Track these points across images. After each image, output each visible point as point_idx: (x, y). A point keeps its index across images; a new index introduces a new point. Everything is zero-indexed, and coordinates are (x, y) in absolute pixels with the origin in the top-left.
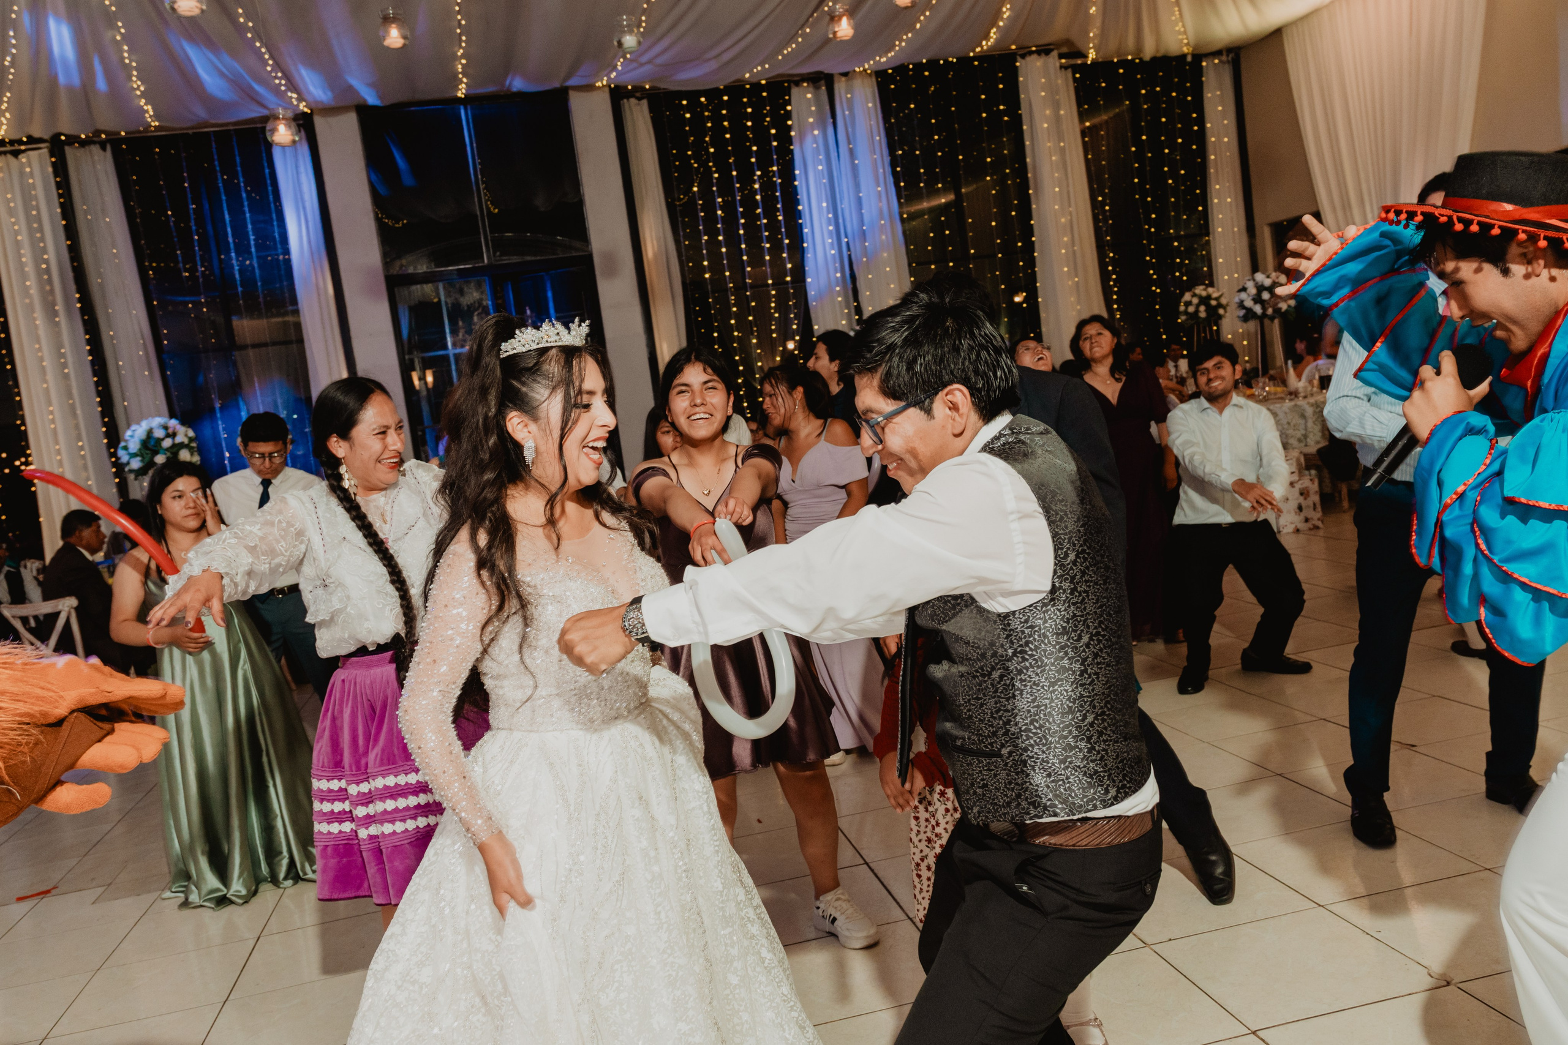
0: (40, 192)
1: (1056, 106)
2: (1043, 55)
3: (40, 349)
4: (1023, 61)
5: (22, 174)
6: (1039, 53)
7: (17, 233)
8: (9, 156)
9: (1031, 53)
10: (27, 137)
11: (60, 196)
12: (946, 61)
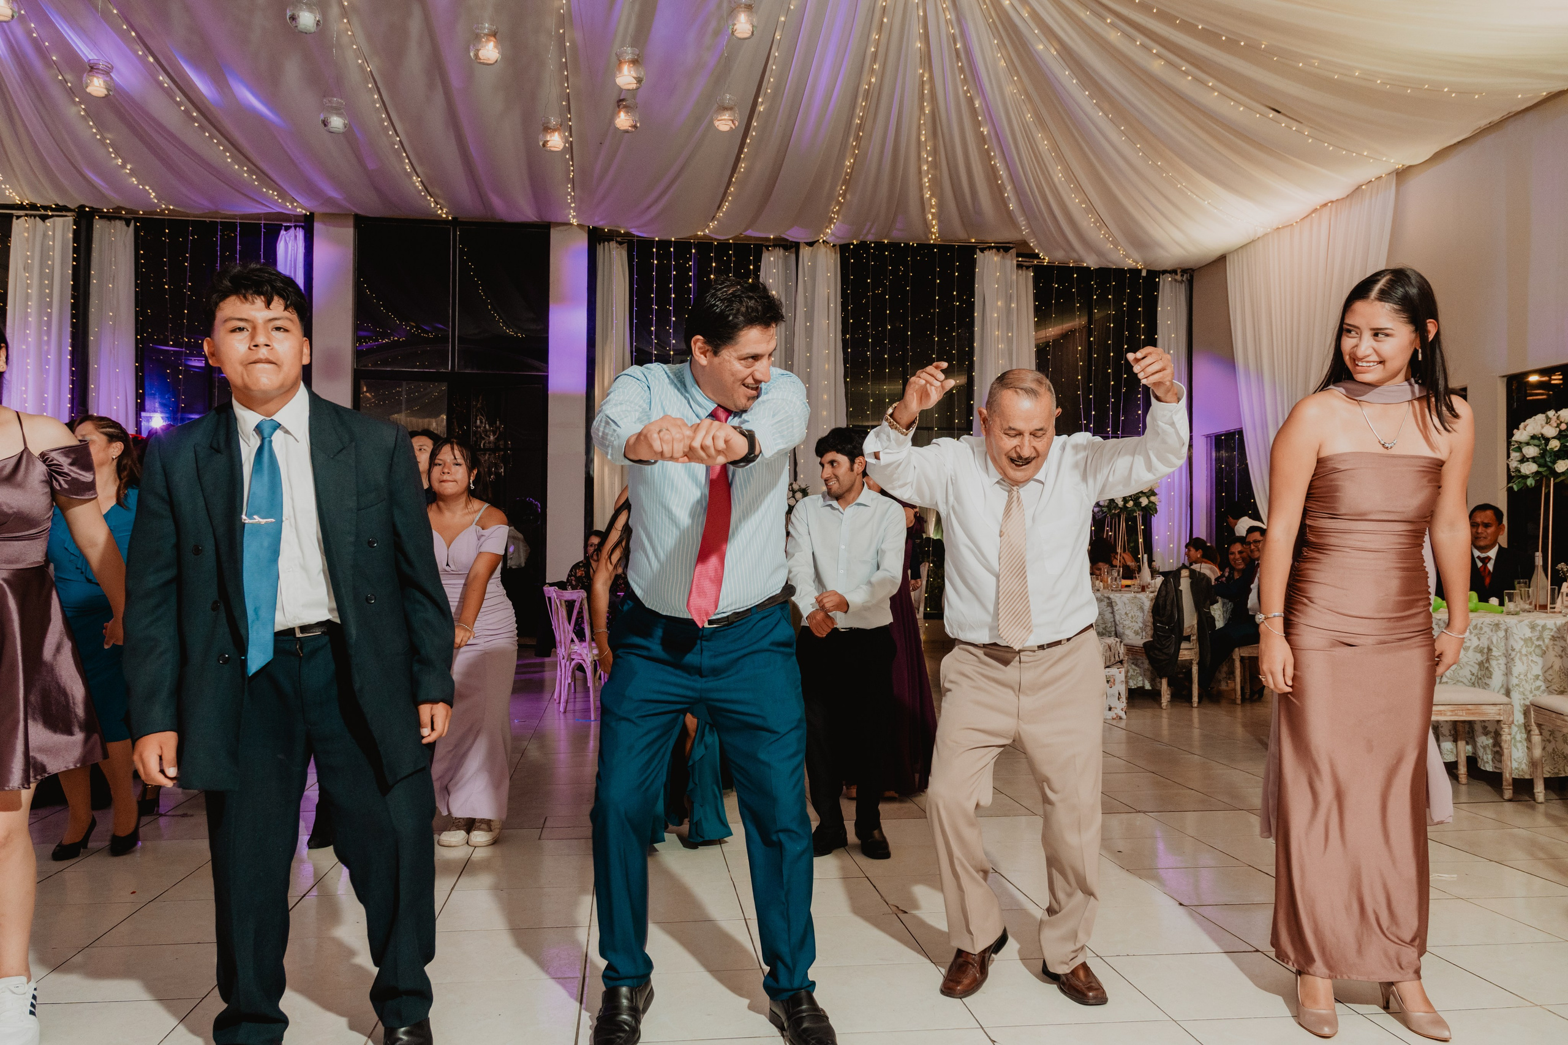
0: (57, 254)
1: (1009, 299)
2: (1001, 250)
3: (26, 392)
4: (982, 254)
5: (45, 235)
6: (998, 249)
7: (28, 286)
8: (37, 218)
9: (990, 248)
10: (55, 205)
11: (74, 259)
12: (907, 245)
